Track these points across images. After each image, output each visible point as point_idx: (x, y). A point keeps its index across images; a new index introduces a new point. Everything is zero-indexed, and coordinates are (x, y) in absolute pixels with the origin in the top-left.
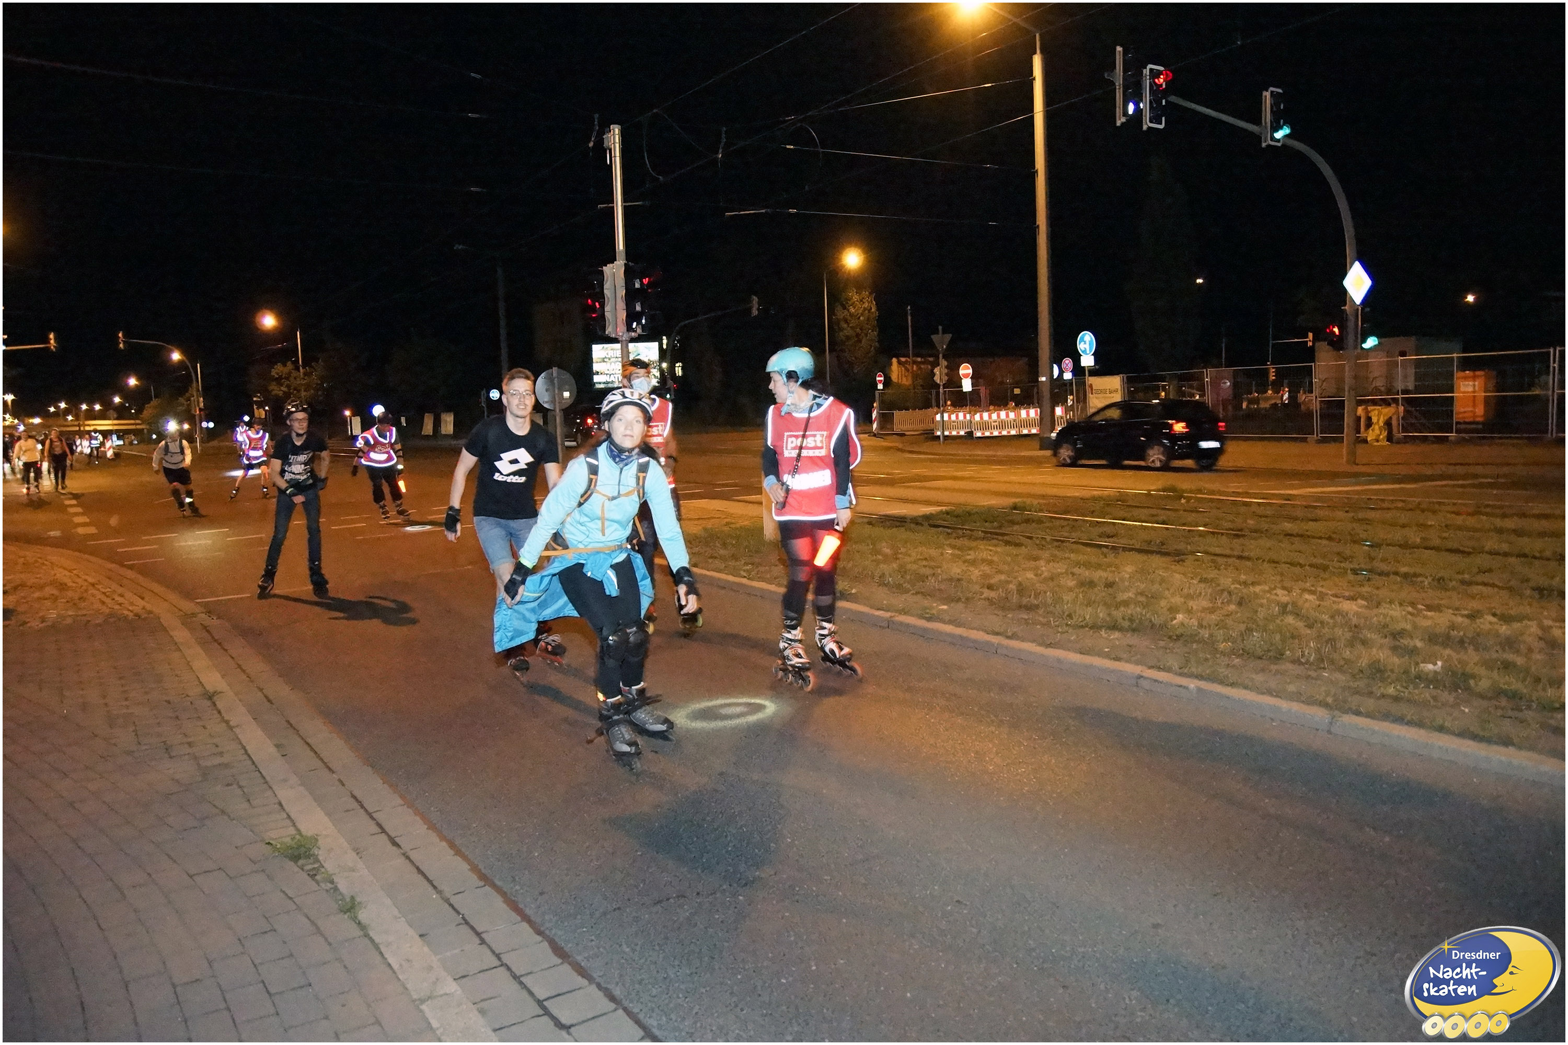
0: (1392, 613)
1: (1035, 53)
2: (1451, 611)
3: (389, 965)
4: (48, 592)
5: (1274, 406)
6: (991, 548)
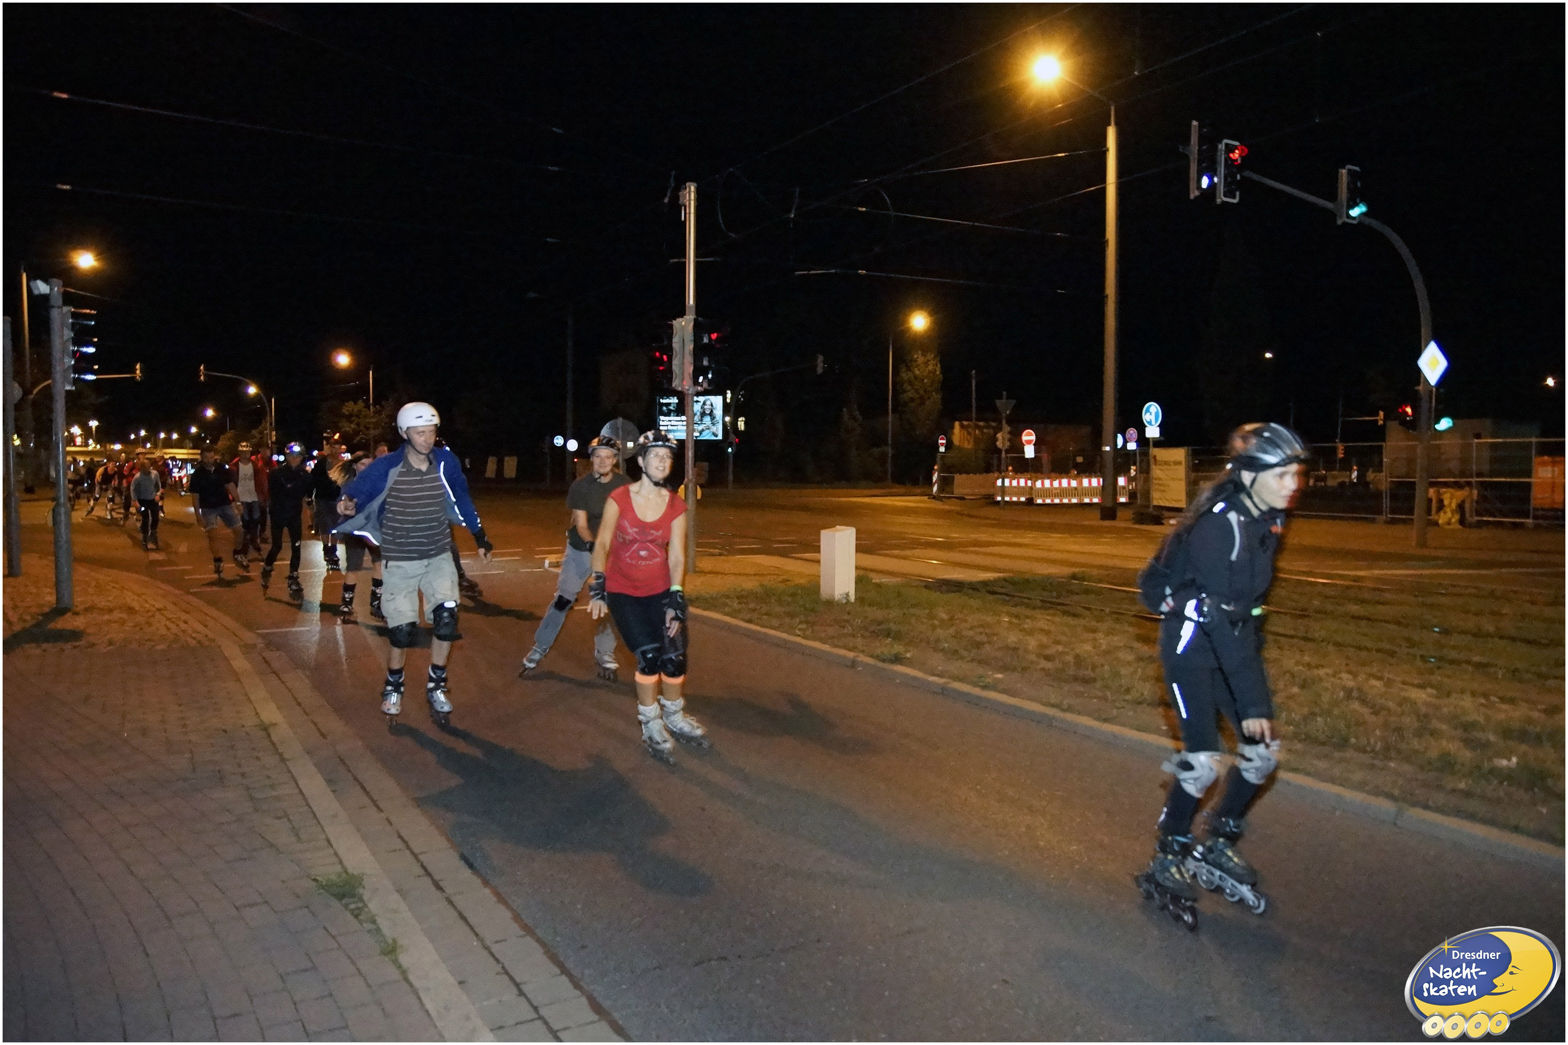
0: (1462, 703)
1: (1110, 125)
2: (1525, 704)
3: (427, 1011)
4: (117, 615)
5: (1342, 484)
6: (1049, 618)
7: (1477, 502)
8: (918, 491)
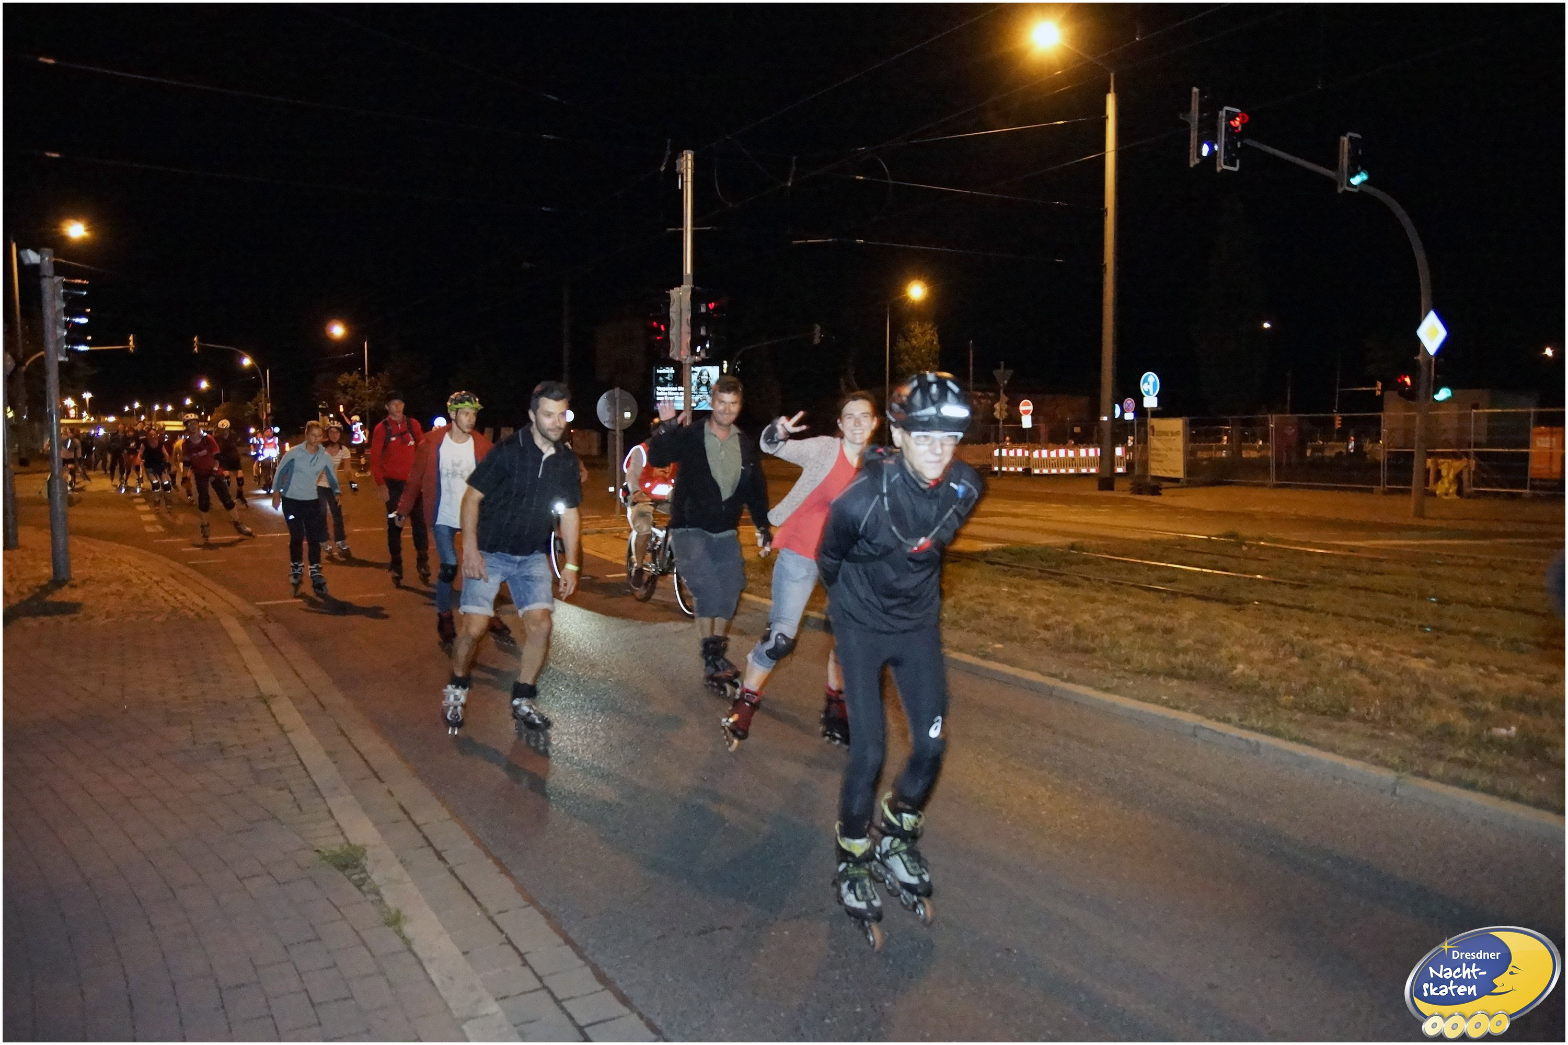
0: (1462, 673)
1: (1109, 92)
2: (1524, 674)
3: (432, 982)
4: (114, 587)
5: (1339, 455)
6: (1047, 588)
7: (1474, 473)
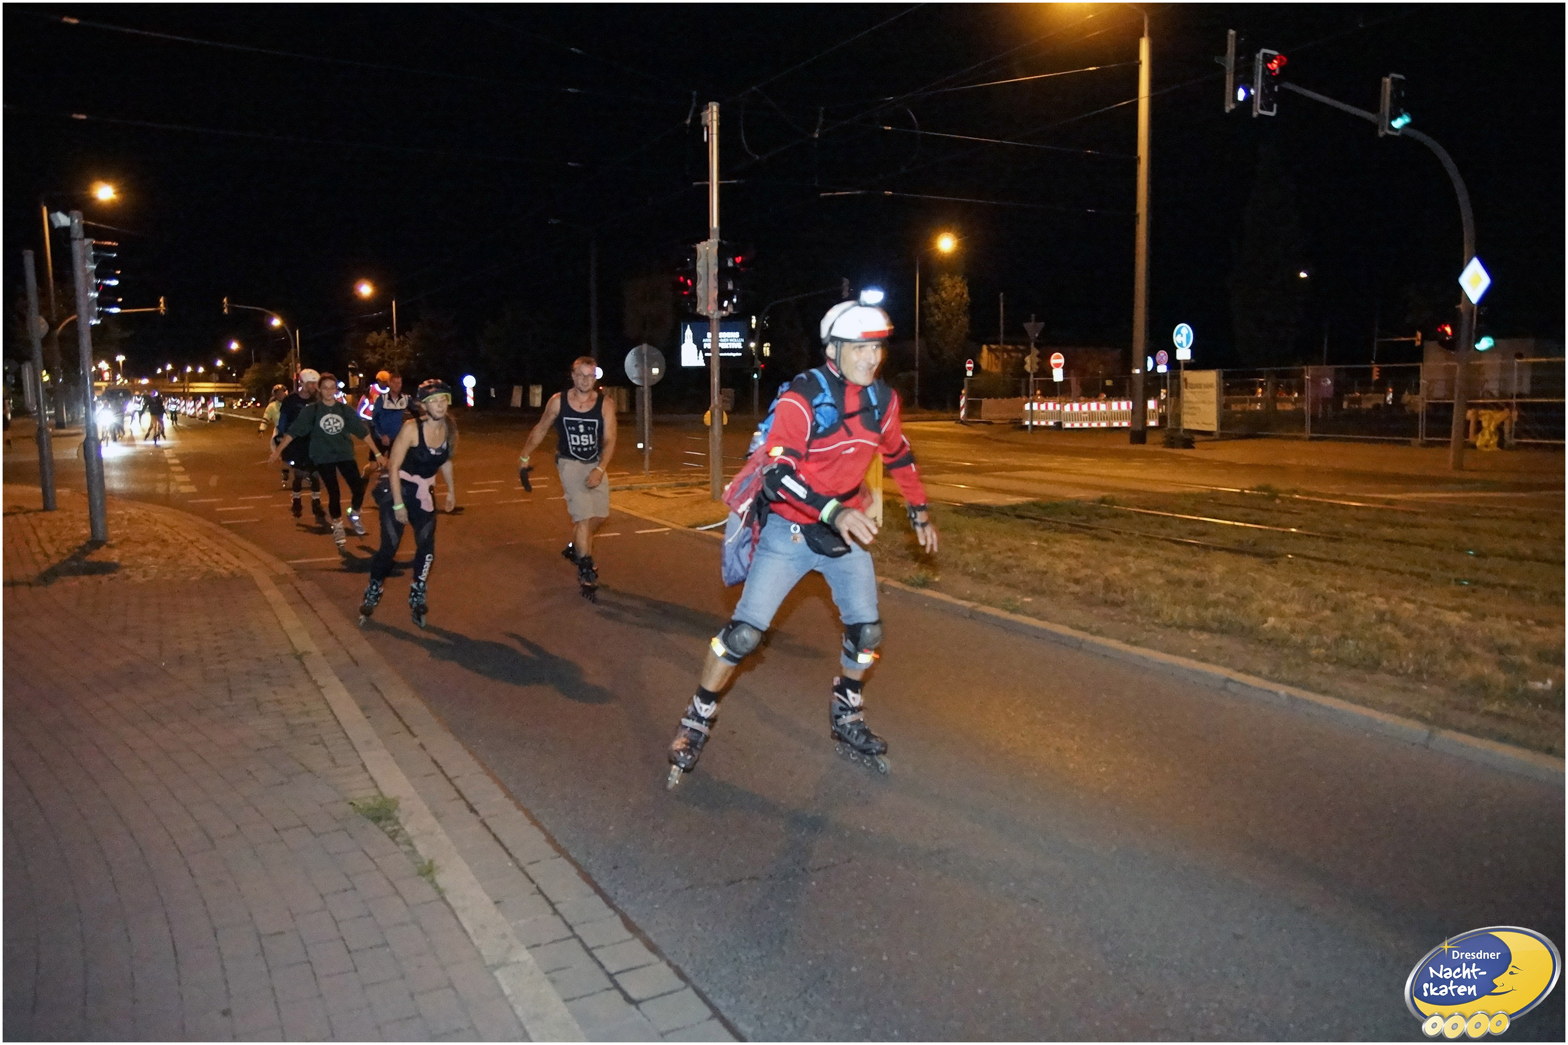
0: (1498, 626)
1: (1142, 36)
3: (465, 930)
4: (151, 547)
5: (1377, 407)
6: (1077, 542)
7: (1517, 424)
8: (946, 415)
